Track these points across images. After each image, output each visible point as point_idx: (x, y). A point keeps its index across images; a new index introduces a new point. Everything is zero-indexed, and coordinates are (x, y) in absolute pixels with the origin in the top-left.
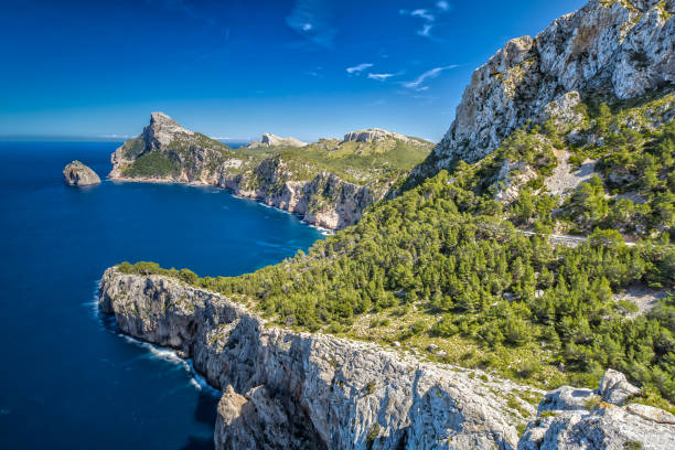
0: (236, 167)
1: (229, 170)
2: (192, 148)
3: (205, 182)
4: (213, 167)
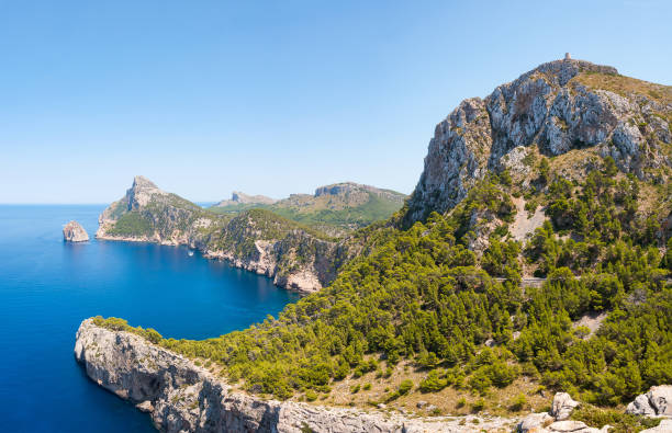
0: (206, 226)
1: (198, 230)
2: (166, 209)
3: (176, 243)
4: (183, 227)
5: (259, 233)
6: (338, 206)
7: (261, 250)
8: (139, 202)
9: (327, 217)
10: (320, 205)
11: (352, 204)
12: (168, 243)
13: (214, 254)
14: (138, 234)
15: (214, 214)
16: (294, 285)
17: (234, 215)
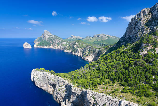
0: (65, 44)
1: (63, 45)
2: (54, 39)
3: (57, 48)
4: (58, 44)
5: (78, 46)
6: (99, 40)
7: (79, 50)
8: (46, 37)
9: (96, 43)
10: (94, 39)
11: (103, 40)
12: (55, 48)
13: (67, 51)
15: (66, 41)
16: (87, 59)
17: (72, 42)
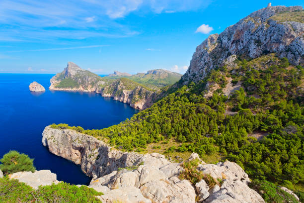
0: (103, 84)
1: (99, 86)
2: (85, 76)
3: (90, 91)
4: (93, 84)
5: (124, 87)
6: (156, 78)
7: (125, 93)
8: (71, 73)
9: (152, 82)
10: (149, 77)
11: (161, 78)
12: (86, 91)
13: (106, 95)
14: (72, 87)
15: (106, 79)
16: (137, 107)
17: (114, 81)
